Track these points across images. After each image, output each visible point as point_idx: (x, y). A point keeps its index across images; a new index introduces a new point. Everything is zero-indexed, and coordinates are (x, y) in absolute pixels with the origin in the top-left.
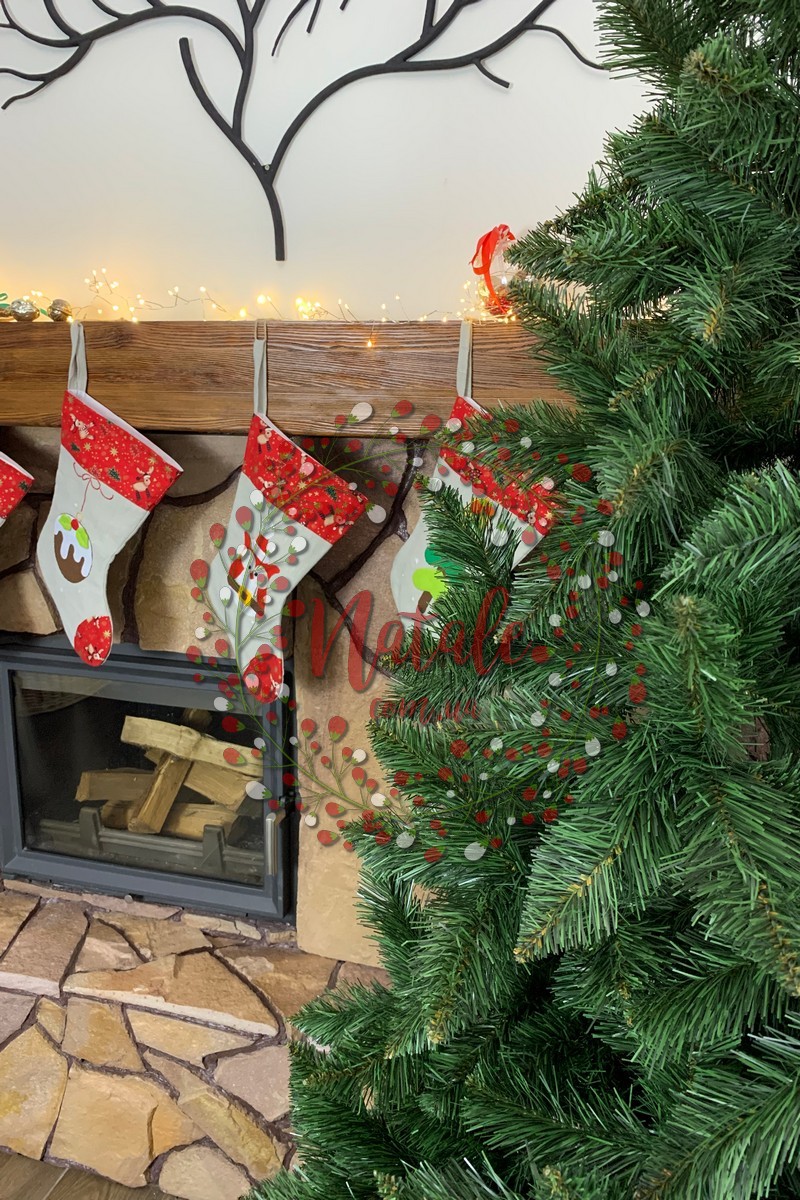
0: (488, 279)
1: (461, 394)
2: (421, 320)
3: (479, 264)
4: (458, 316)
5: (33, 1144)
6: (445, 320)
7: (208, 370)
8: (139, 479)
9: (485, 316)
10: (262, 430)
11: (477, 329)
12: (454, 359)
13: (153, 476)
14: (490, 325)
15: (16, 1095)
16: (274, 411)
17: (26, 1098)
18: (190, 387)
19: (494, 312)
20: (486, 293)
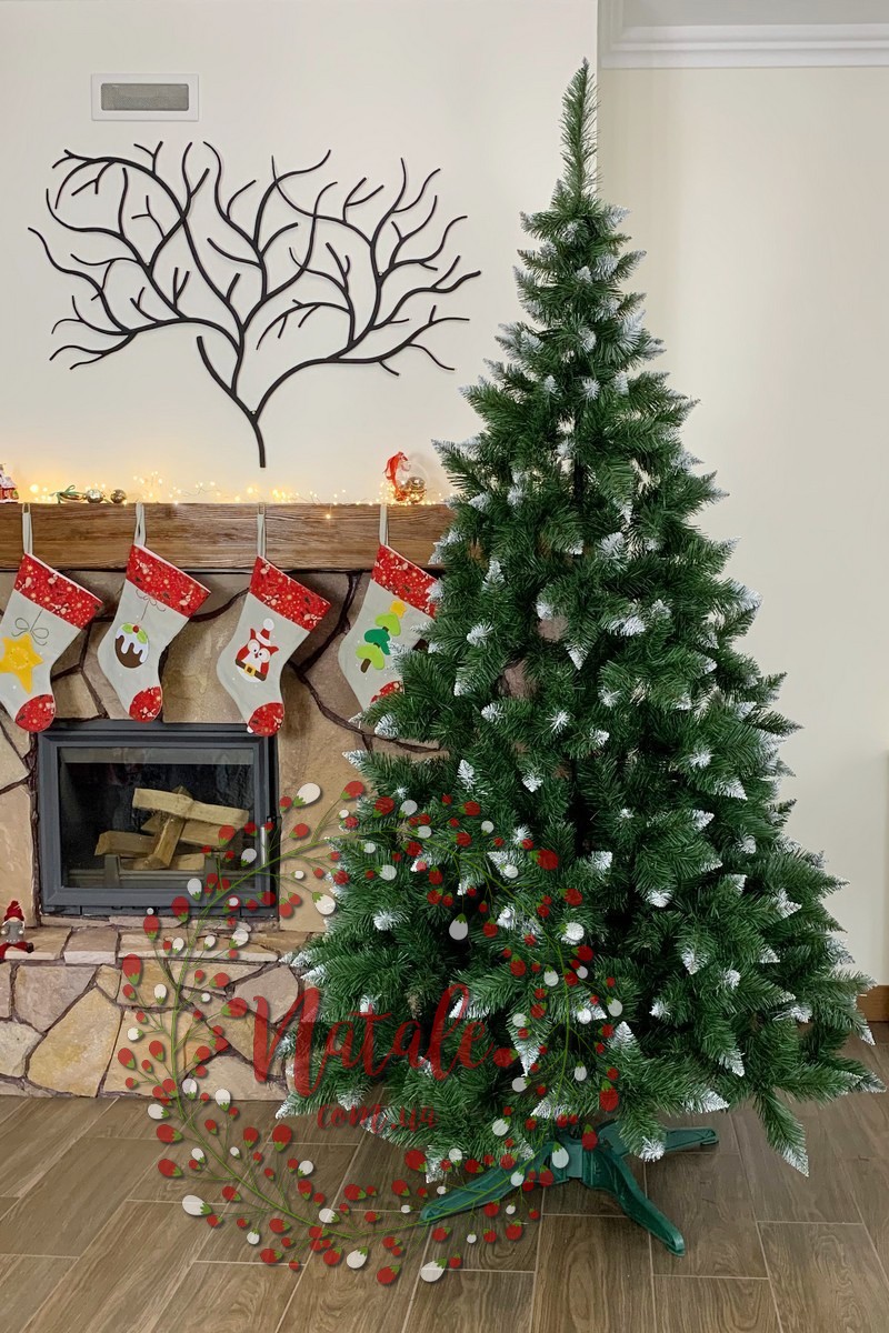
0: (394, 482)
1: (383, 543)
2: (358, 503)
3: (389, 474)
4: (378, 502)
5: (90, 1085)
6: (371, 504)
7: (226, 532)
8: (183, 598)
9: (393, 502)
10: (264, 566)
11: (390, 509)
12: (377, 524)
13: (192, 595)
14: (396, 506)
15: (78, 1046)
16: (272, 556)
17: (85, 1048)
18: (214, 543)
19: (398, 500)
20: (393, 489)
